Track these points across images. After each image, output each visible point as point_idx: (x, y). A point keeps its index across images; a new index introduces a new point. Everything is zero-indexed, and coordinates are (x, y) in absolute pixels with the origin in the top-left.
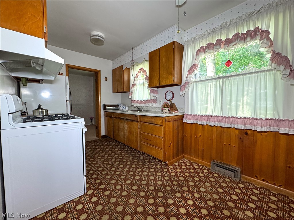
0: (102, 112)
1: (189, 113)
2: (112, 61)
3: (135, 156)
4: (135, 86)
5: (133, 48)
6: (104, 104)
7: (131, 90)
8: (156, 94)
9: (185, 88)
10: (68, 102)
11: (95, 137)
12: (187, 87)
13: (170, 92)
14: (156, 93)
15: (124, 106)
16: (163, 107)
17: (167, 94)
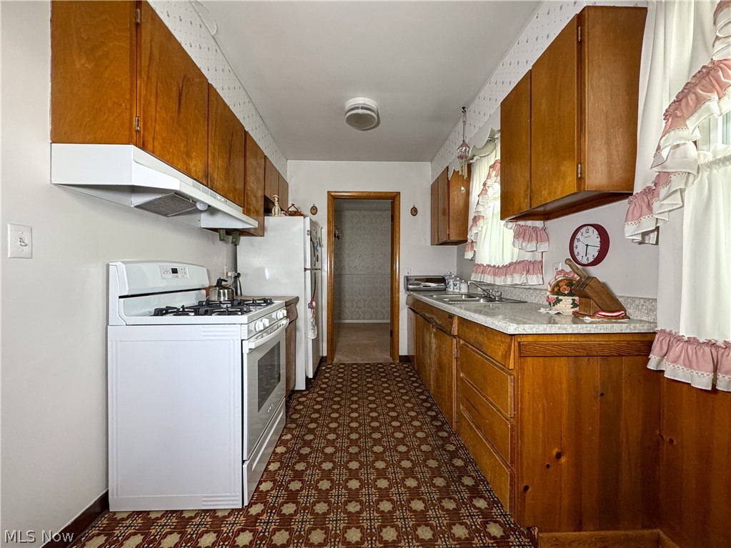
0: (403, 297)
1: (684, 332)
2: (431, 161)
3: (443, 446)
4: (481, 223)
5: (464, 108)
6: (407, 275)
7: (470, 237)
8: (534, 243)
9: (656, 205)
10: (308, 272)
11: (389, 357)
12: (662, 196)
13: (591, 229)
14: (540, 236)
15: (457, 280)
16: (553, 292)
17: (579, 240)
